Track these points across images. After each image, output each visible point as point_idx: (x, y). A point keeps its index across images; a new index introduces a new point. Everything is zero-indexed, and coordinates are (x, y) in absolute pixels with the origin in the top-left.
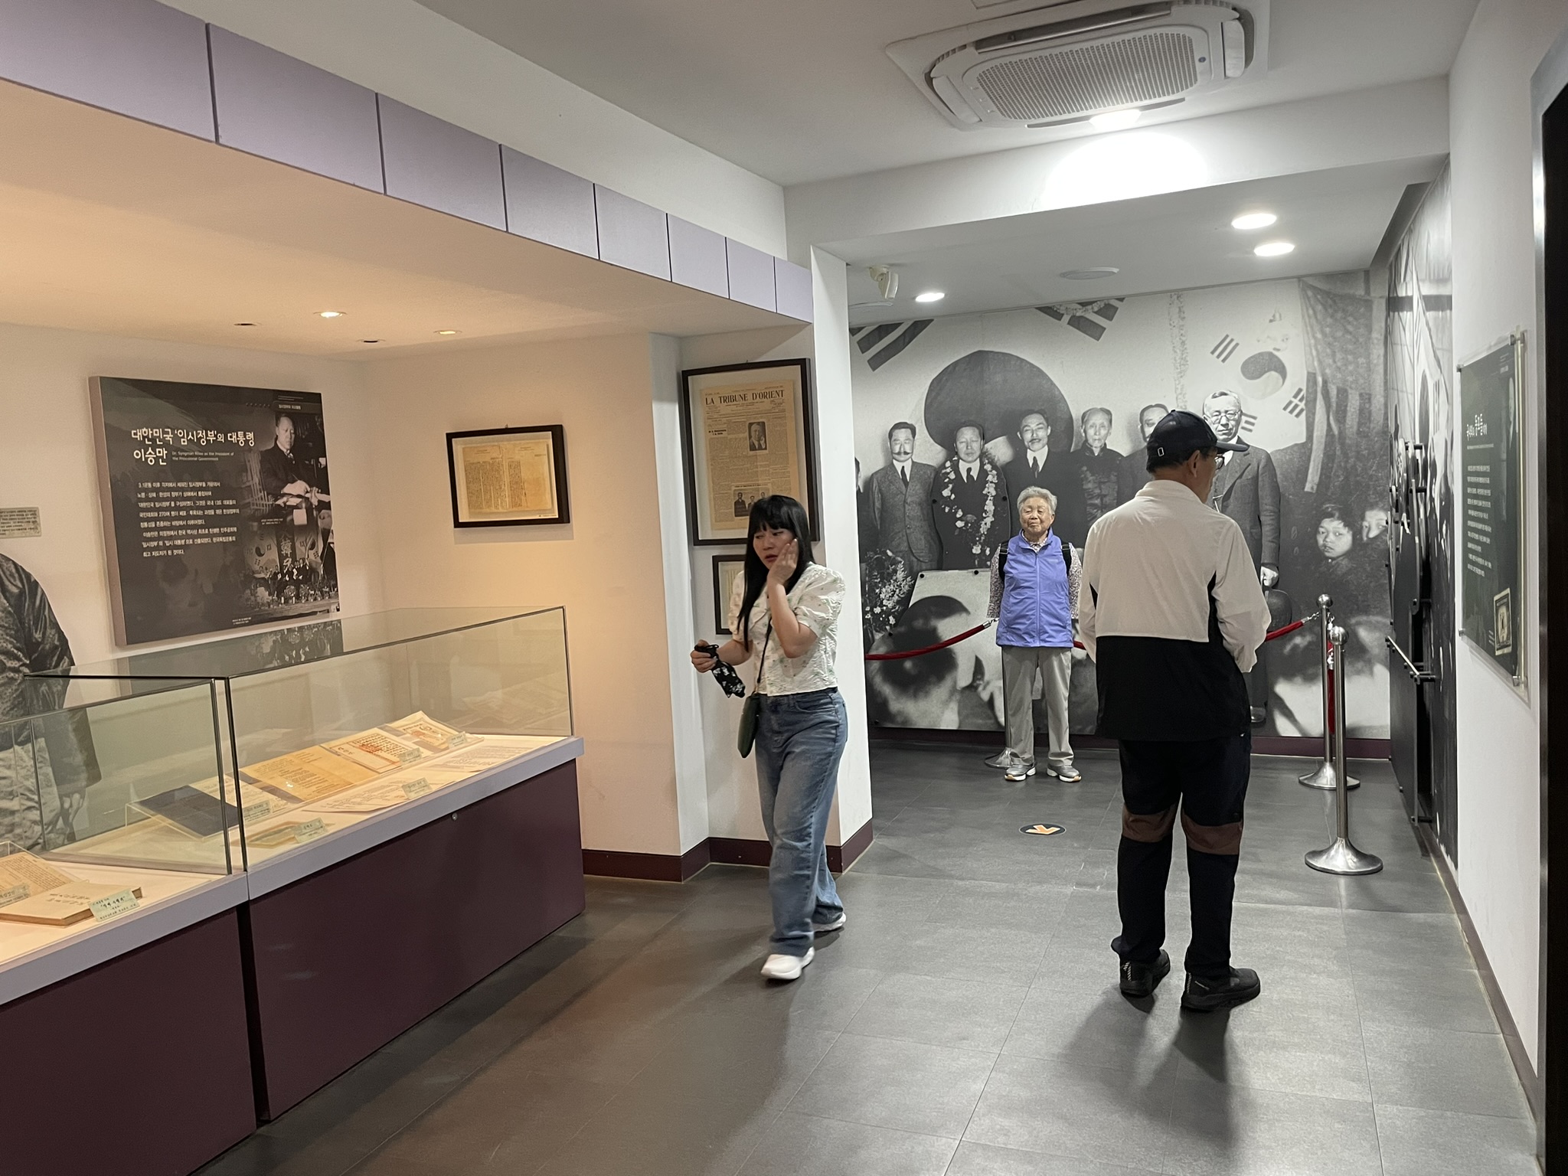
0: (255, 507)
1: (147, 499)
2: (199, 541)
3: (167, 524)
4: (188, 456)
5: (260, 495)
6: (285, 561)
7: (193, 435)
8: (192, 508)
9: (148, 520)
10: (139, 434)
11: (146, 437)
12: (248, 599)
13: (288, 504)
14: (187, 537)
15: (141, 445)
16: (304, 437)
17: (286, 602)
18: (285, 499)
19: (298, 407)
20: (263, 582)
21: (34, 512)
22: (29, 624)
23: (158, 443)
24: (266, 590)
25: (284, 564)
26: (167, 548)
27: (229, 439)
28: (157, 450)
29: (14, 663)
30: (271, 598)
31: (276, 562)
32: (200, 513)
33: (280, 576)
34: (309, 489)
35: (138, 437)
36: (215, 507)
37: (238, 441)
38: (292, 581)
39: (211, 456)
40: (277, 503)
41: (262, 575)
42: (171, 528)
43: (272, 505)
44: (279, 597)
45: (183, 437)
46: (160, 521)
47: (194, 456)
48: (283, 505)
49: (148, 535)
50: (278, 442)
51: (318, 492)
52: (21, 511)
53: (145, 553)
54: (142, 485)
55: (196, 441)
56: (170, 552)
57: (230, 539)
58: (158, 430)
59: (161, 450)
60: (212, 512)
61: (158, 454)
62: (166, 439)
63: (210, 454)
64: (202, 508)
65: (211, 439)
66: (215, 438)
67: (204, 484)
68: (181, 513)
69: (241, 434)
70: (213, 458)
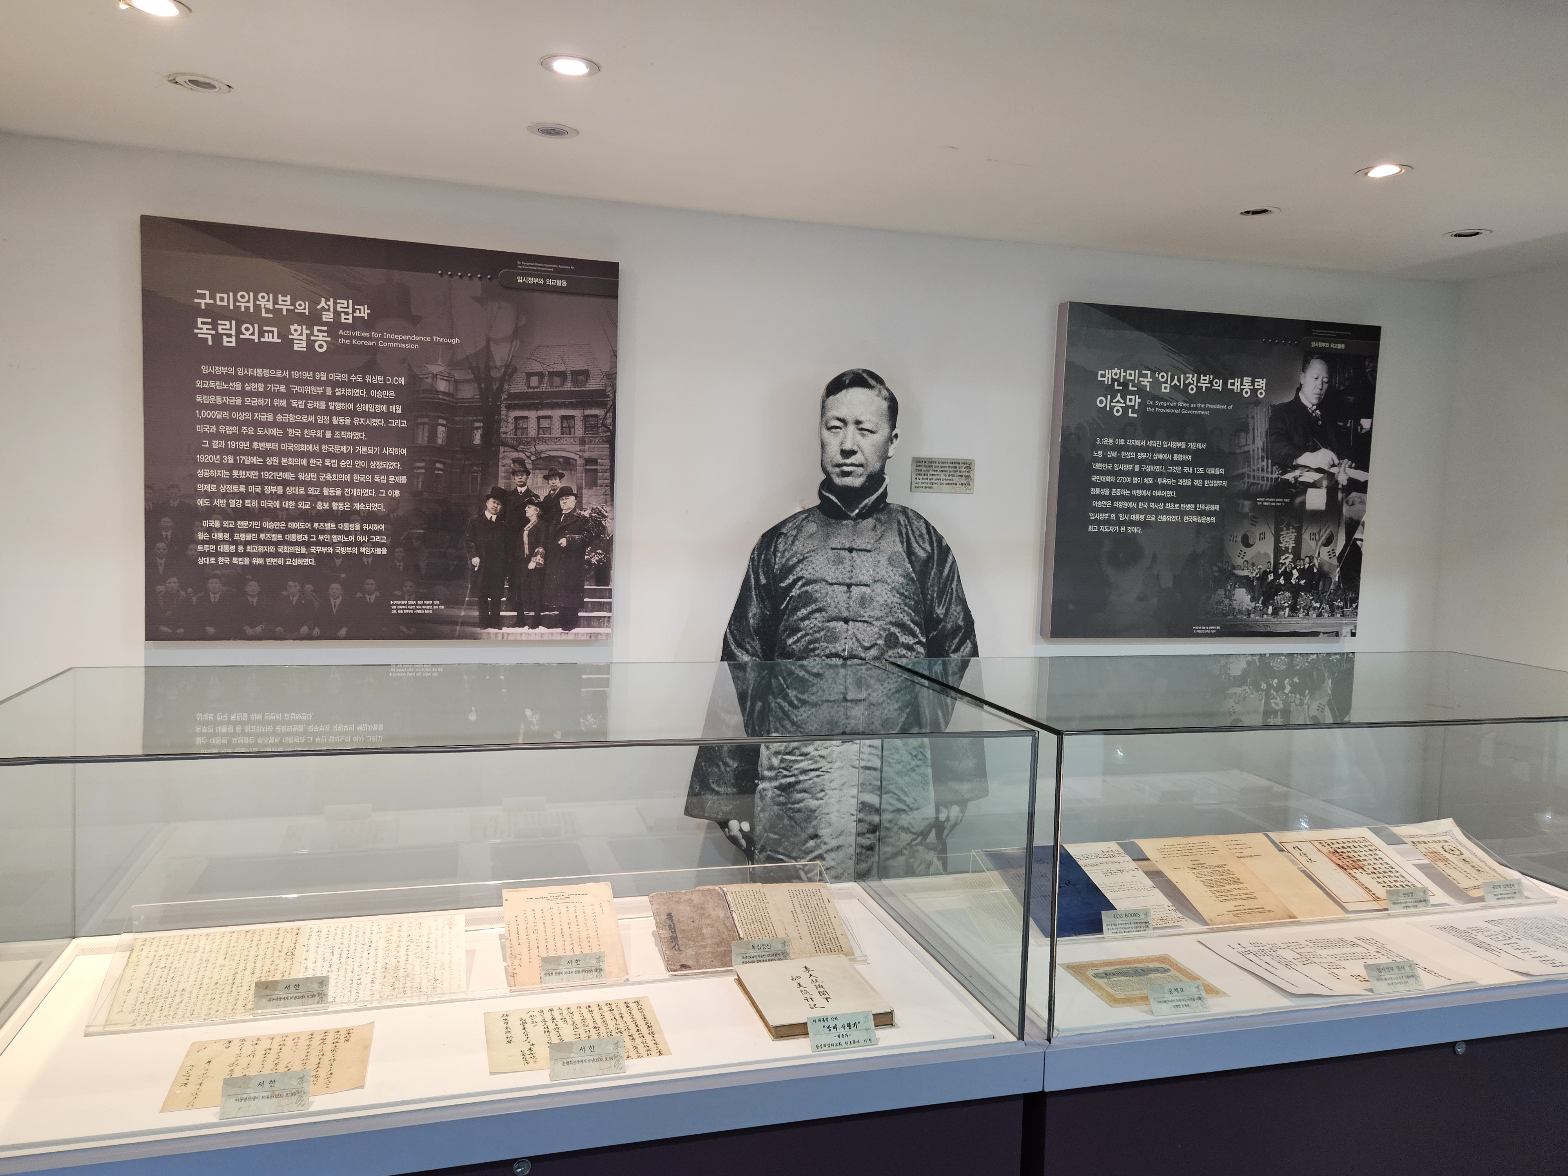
0: (1251, 480)
1: (1105, 460)
2: (1164, 518)
3: (1125, 492)
4: (1168, 407)
5: (1261, 464)
6: (1283, 557)
7: (1179, 380)
8: (1161, 475)
9: (1102, 485)
10: (1107, 376)
11: (1116, 380)
12: (1220, 602)
13: (1300, 479)
14: (1150, 511)
16: (1342, 388)
17: (1275, 613)
18: (1297, 473)
19: (1341, 346)
20: (1246, 582)
21: (969, 465)
22: (932, 597)
23: (1131, 388)
24: (1249, 592)
25: (1281, 561)
26: (1120, 523)
27: (1229, 387)
28: (1128, 397)
29: (908, 639)
30: (1253, 604)
31: (1269, 557)
32: (1172, 482)
33: (1271, 577)
34: (1337, 461)
35: (1106, 379)
36: (1193, 476)
37: (1242, 390)
38: (1288, 586)
39: (1202, 409)
41: (1245, 573)
42: (1131, 498)
43: (1277, 479)
44: (1265, 604)
46: (1116, 488)
47: (1176, 407)
49: (1099, 504)
50: (1301, 395)
51: (1350, 467)
52: (954, 463)
53: (1090, 527)
54: (1101, 441)
55: (1182, 387)
56: (1123, 529)
57: (1208, 520)
58: (1133, 372)
59: (1133, 397)
60: (1189, 482)
61: (1128, 403)
62: (1142, 383)
63: (1199, 405)
64: (1176, 476)
65: (1204, 385)
66: (1209, 385)
67: (1183, 445)
68: (1146, 480)
69: (1247, 380)
70: (1203, 413)
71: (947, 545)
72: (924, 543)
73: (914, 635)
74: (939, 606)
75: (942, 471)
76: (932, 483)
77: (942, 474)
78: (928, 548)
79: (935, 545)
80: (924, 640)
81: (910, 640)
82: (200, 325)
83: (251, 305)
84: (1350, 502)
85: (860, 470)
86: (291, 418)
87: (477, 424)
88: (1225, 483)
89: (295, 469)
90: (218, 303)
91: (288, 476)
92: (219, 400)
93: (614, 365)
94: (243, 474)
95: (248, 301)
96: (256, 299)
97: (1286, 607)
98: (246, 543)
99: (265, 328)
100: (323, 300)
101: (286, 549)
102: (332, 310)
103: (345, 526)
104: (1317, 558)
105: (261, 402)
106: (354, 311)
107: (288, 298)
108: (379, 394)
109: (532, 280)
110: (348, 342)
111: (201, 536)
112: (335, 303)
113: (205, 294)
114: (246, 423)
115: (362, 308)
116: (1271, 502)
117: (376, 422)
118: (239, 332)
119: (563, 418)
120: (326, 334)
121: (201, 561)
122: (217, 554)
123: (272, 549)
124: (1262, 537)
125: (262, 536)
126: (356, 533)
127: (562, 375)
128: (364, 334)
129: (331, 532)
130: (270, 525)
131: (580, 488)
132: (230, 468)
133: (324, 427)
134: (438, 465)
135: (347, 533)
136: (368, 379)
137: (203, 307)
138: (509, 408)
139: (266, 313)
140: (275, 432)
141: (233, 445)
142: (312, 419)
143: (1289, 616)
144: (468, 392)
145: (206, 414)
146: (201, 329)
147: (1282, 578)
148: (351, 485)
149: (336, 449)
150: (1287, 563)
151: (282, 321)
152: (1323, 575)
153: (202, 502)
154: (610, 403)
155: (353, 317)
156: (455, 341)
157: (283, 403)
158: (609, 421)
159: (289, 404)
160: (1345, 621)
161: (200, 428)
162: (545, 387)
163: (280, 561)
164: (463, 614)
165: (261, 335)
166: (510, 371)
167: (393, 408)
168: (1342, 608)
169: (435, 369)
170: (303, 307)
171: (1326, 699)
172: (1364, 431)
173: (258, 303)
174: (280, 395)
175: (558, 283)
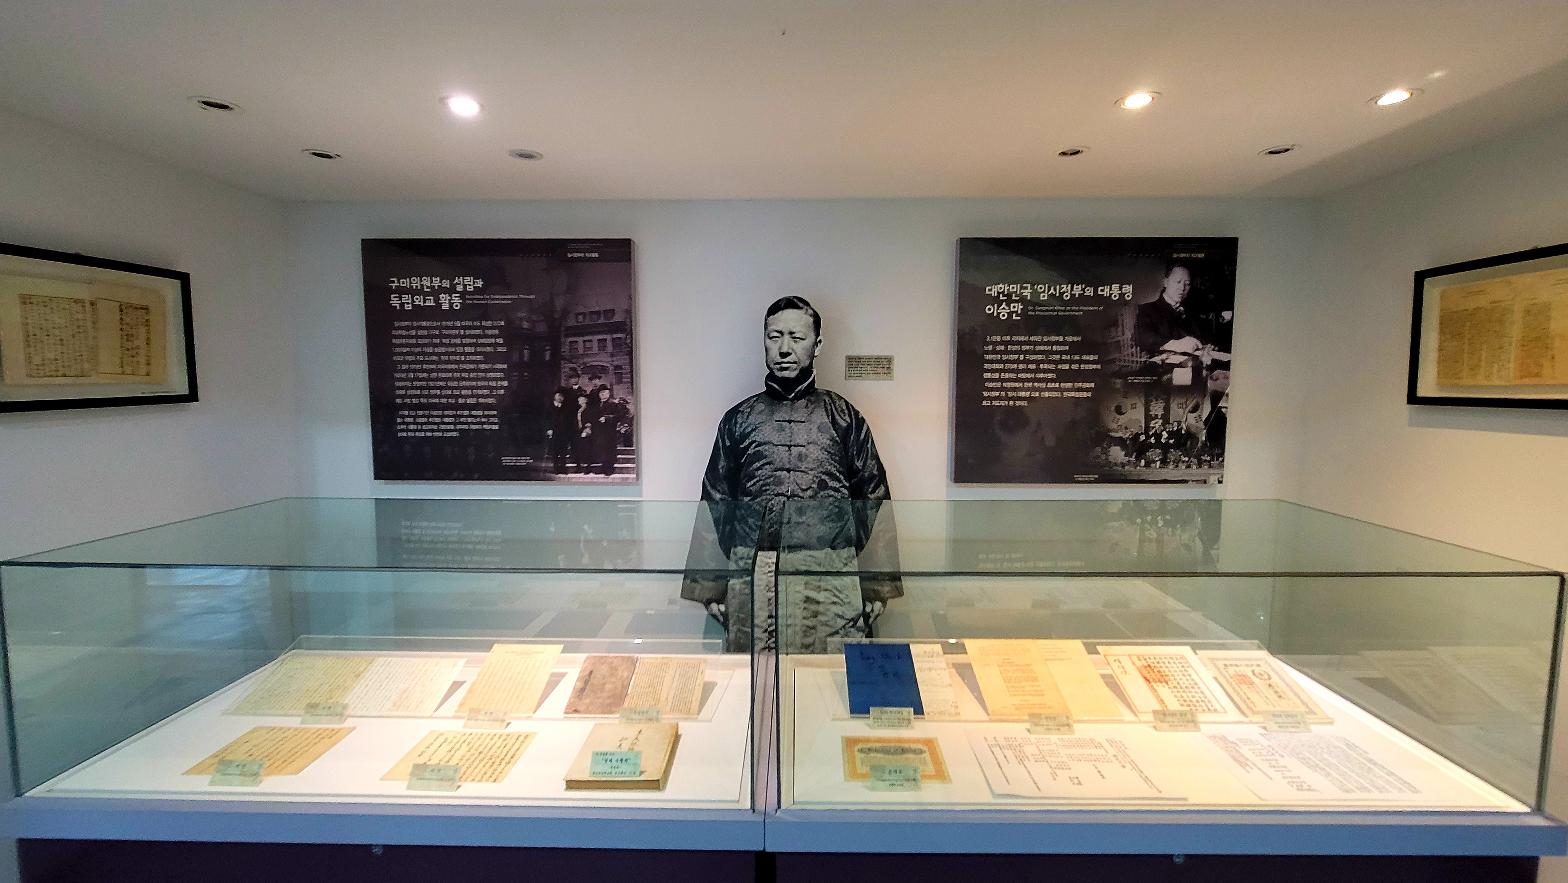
0: (1122, 364)
1: (994, 352)
2: (1046, 394)
3: (1013, 376)
4: (1046, 311)
5: (1130, 351)
6: (1153, 423)
7: (1055, 290)
8: (1042, 362)
9: (993, 371)
10: (994, 290)
11: (1001, 293)
12: (1097, 457)
13: (1167, 361)
14: (1034, 389)
15: (996, 301)
17: (1147, 465)
18: (1164, 356)
19: (1201, 255)
20: (1121, 442)
21: (889, 360)
23: (1014, 298)
24: (1123, 449)
25: (1151, 425)
27: (1100, 293)
28: (1012, 305)
30: (1127, 458)
31: (1141, 423)
32: (1052, 367)
33: (1143, 438)
34: (1200, 346)
35: (993, 292)
36: (1071, 362)
37: (1111, 294)
38: (1159, 445)
40: (1153, 360)
41: (1119, 435)
42: (1017, 380)
43: (1145, 362)
44: (1138, 458)
45: (1044, 292)
46: (1005, 373)
47: (1054, 311)
48: (1160, 363)
49: (991, 385)
50: (1165, 295)
51: (1214, 350)
52: (878, 359)
53: (984, 402)
54: (990, 338)
55: (1057, 295)
56: (1011, 403)
57: (1085, 394)
58: (1015, 286)
59: (1016, 305)
60: (1067, 367)
61: (1012, 309)
62: (1024, 294)
63: (1074, 308)
64: (1056, 362)
65: (1077, 293)
66: (1082, 292)
67: (1061, 339)
68: (1030, 366)
69: (1115, 287)
70: (1077, 314)
71: (862, 417)
72: (845, 416)
73: (840, 481)
74: (858, 461)
75: (868, 365)
76: (862, 374)
77: (869, 366)
78: (848, 420)
79: (853, 417)
80: (848, 485)
81: (836, 485)
82: (392, 299)
83: (418, 285)
84: (1214, 378)
85: (795, 366)
86: (443, 349)
87: (547, 348)
88: (1099, 366)
89: (446, 379)
90: (402, 285)
91: (442, 384)
92: (404, 341)
93: (630, 305)
94: (419, 384)
95: (417, 283)
96: (421, 281)
97: (1157, 461)
98: (422, 424)
99: (427, 298)
100: (457, 278)
101: (442, 427)
102: (462, 283)
103: (474, 413)
104: (1185, 422)
105: (426, 341)
106: (474, 283)
107: (438, 279)
108: (490, 332)
109: (576, 255)
110: (471, 302)
111: (399, 420)
112: (464, 280)
113: (395, 281)
114: (419, 354)
115: (478, 281)
116: (1142, 379)
117: (489, 349)
118: (413, 301)
119: (599, 340)
120: (459, 298)
121: (400, 434)
122: (407, 430)
123: (435, 427)
124: (1134, 406)
125: (430, 420)
126: (480, 417)
127: (598, 313)
128: (480, 297)
129: (467, 416)
130: (434, 413)
131: (611, 385)
132: (412, 380)
133: (460, 354)
134: (525, 374)
135: (476, 417)
136: (484, 323)
137: (394, 288)
138: (567, 336)
139: (427, 289)
140: (434, 358)
141: (413, 367)
142: (453, 349)
143: (1160, 467)
144: (541, 328)
145: (398, 350)
146: (393, 301)
147: (1153, 438)
148: (477, 388)
149: (467, 366)
150: (1157, 427)
151: (435, 292)
152: (1191, 435)
153: (398, 401)
154: (629, 329)
155: (474, 287)
156: (532, 297)
157: (438, 341)
158: (628, 341)
159: (441, 341)
160: (1211, 471)
161: (395, 358)
162: (587, 322)
163: (440, 434)
164: (544, 465)
165: (425, 302)
166: (566, 313)
167: (498, 340)
168: (1209, 461)
169: (521, 315)
170: (446, 284)
171: (1197, 531)
172: (1225, 321)
173: (422, 283)
174: (436, 336)
175: (593, 255)
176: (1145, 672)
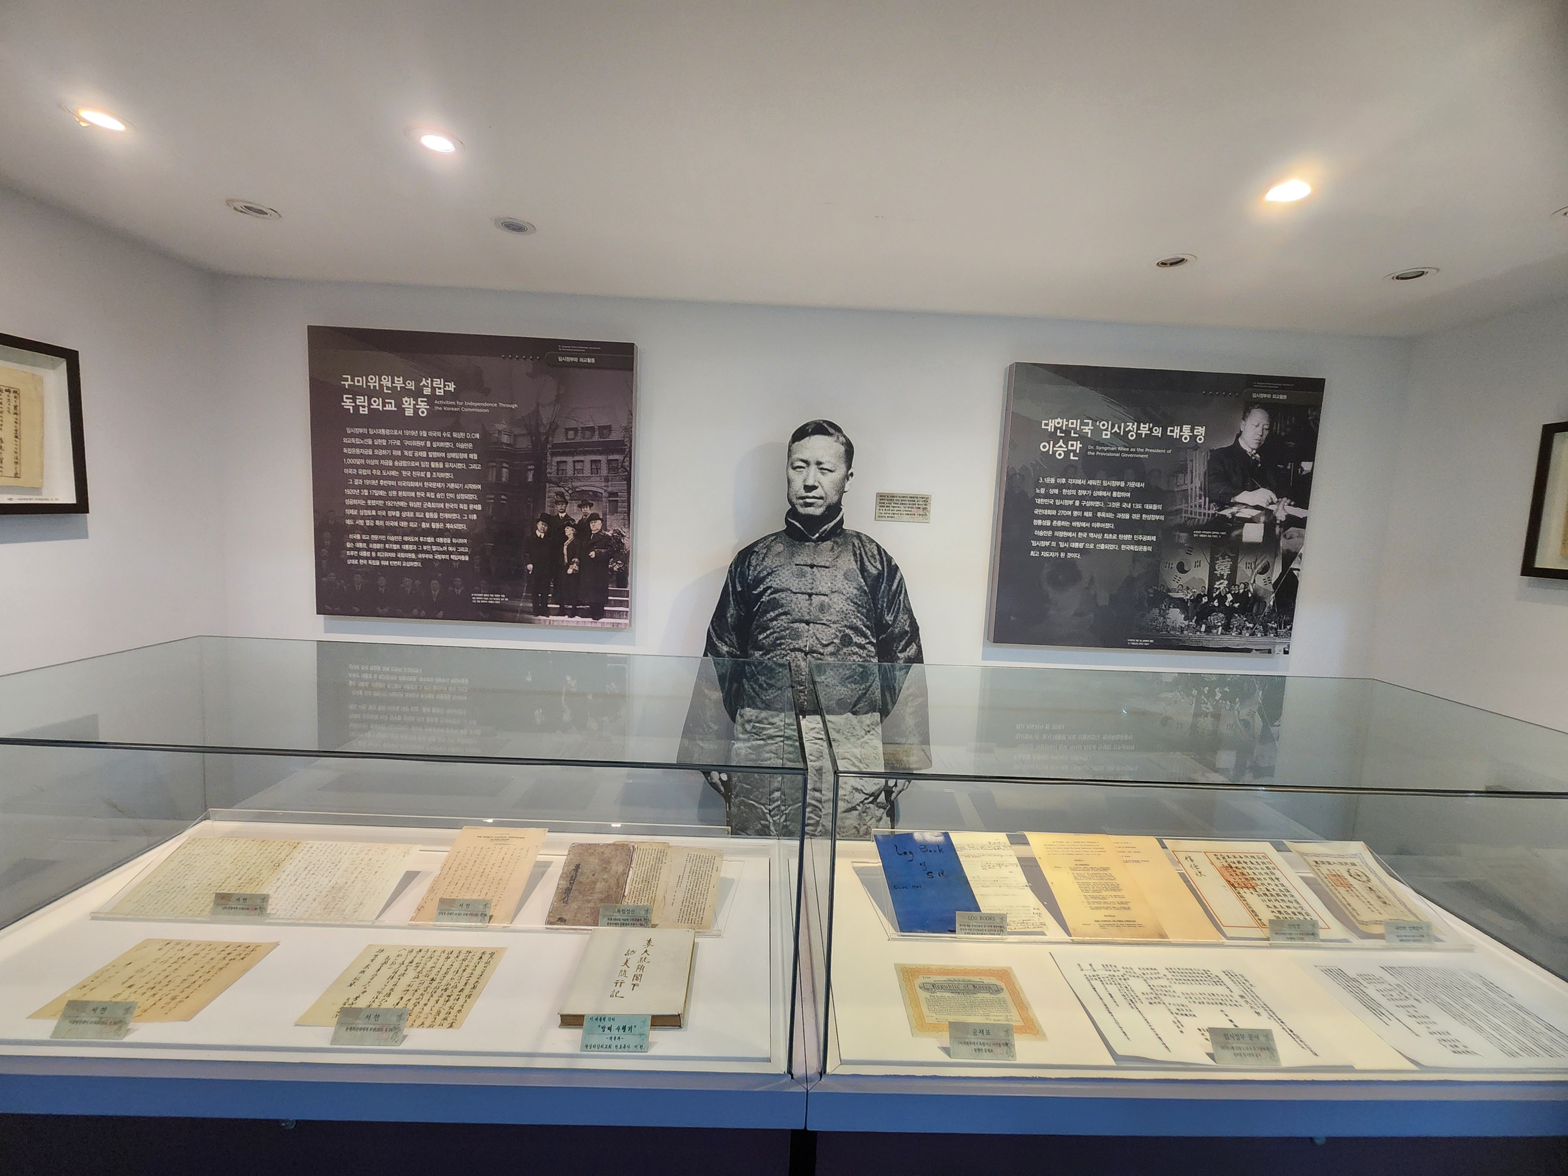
0: (1188, 515)
1: (1047, 496)
2: (1102, 546)
3: (1066, 524)
4: (1108, 451)
5: (1198, 501)
6: (1217, 583)
7: (1119, 428)
8: (1100, 509)
9: (1044, 517)
10: (1051, 425)
11: (1059, 428)
12: (1154, 620)
13: (1237, 515)
14: (1089, 540)
15: (1052, 437)
16: (1283, 434)
17: (1208, 631)
18: (1235, 509)
19: (1283, 397)
20: (1181, 604)
21: (926, 500)
22: (882, 606)
23: (1073, 435)
24: (1183, 612)
25: (1215, 586)
26: (1060, 550)
27: (1169, 433)
28: (1070, 443)
29: (861, 640)
30: (1186, 623)
31: (1204, 582)
32: (1110, 515)
33: (1205, 600)
34: (1275, 500)
35: (1049, 428)
36: (1131, 511)
37: (1181, 436)
38: (1222, 608)
39: (1141, 453)
40: (1223, 512)
41: (1180, 595)
42: (1070, 529)
43: (1214, 515)
44: (1199, 623)
45: (1107, 430)
46: (1057, 520)
47: (1116, 451)
48: (1230, 517)
49: (1041, 533)
51: (1289, 505)
52: (913, 497)
53: (1032, 552)
54: (1043, 480)
55: (1122, 434)
56: (1063, 555)
57: (1145, 549)
58: (1075, 421)
59: (1075, 443)
60: (1127, 516)
61: (1070, 448)
62: (1084, 431)
63: (1139, 450)
64: (1115, 511)
65: (1144, 433)
66: (1149, 432)
67: (1123, 484)
68: (1087, 514)
69: (1186, 428)
70: (1142, 456)
71: (896, 564)
72: (875, 562)
73: (866, 637)
74: (888, 614)
75: (903, 504)
76: (894, 514)
77: (902, 506)
78: (879, 567)
79: (885, 564)
80: (875, 641)
81: (862, 641)
82: (345, 400)
83: (377, 384)
84: (1288, 537)
85: (821, 501)
86: (404, 463)
87: (530, 467)
88: (1162, 518)
89: (408, 499)
90: (356, 384)
91: (403, 504)
92: (358, 451)
93: (630, 421)
94: (373, 503)
95: (375, 382)
96: (380, 380)
97: (1219, 626)
98: (377, 550)
99: (386, 401)
100: (424, 379)
101: (401, 555)
102: (430, 386)
103: (440, 540)
104: (1252, 584)
105: (384, 452)
106: (445, 386)
107: (401, 379)
108: (462, 446)
109: (568, 359)
110: (440, 409)
111: (349, 545)
112: (432, 381)
113: (348, 378)
114: (376, 467)
115: (450, 384)
116: (1208, 534)
117: (460, 466)
118: (370, 404)
119: (592, 461)
120: (426, 404)
121: (349, 562)
122: (359, 558)
123: (393, 555)
124: (1198, 565)
125: (387, 546)
126: (447, 545)
127: (592, 429)
128: (451, 403)
129: (432, 544)
130: (392, 538)
131: (605, 514)
132: (366, 498)
133: (425, 470)
134: (503, 497)
135: (442, 545)
136: (455, 435)
137: (347, 387)
138: (553, 454)
139: (387, 390)
140: (394, 473)
141: (367, 482)
142: (417, 464)
143: (1222, 634)
144: (524, 444)
145: (350, 461)
146: (346, 402)
147: (1216, 601)
148: (444, 510)
149: (434, 485)
150: (1222, 589)
151: (397, 395)
152: (1257, 599)
153: (349, 522)
154: (628, 450)
155: (444, 391)
156: (514, 406)
157: (399, 453)
158: (627, 464)
159: (402, 453)
160: (1278, 640)
161: (346, 471)
162: (579, 439)
163: (399, 563)
164: (521, 605)
165: (384, 406)
166: (553, 428)
167: (471, 456)
168: (1276, 629)
169: (500, 427)
170: (411, 385)
171: (1257, 706)
172: (1304, 473)
173: (381, 383)
174: (397, 448)
175: (589, 360)
176: (1227, 874)
